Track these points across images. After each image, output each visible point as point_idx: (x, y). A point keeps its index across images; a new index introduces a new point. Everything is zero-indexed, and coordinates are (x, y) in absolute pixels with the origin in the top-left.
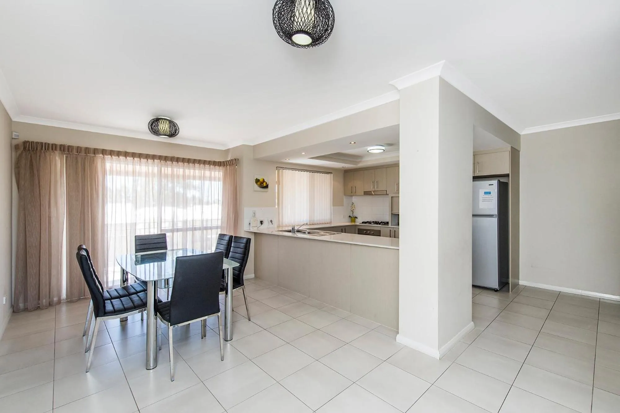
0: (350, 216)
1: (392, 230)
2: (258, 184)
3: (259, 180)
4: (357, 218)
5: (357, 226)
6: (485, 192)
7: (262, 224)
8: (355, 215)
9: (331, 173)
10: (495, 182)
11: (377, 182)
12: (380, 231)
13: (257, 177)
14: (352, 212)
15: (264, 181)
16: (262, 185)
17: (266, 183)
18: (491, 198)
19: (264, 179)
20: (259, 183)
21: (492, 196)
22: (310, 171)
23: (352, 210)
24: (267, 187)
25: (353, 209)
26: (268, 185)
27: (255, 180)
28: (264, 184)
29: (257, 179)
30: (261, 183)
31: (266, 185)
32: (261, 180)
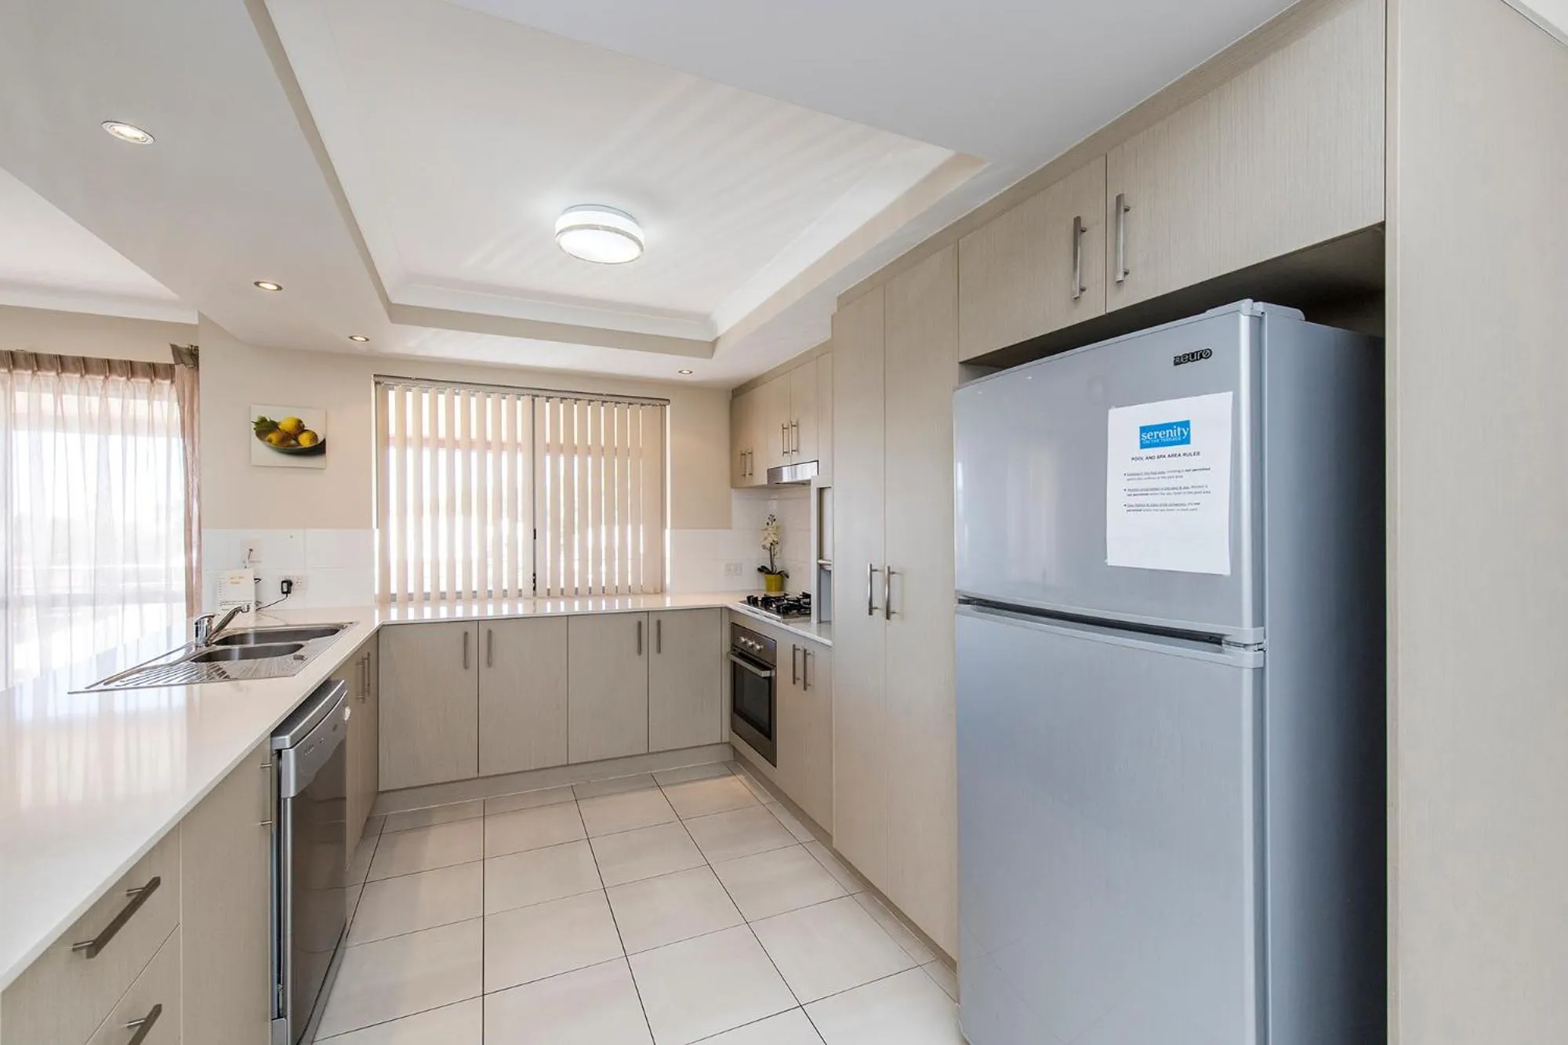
0: (758, 568)
2: (270, 441)
3: (275, 425)
4: (787, 576)
7: (287, 592)
9: (662, 401)
11: (795, 426)
13: (263, 415)
14: (772, 554)
15: (300, 428)
16: (293, 442)
17: (315, 437)
19: (300, 421)
20: (273, 436)
23: (767, 546)
24: (317, 451)
25: (771, 539)
26: (324, 441)
27: (256, 423)
28: (305, 441)
29: (263, 420)
30: (286, 435)
31: (310, 443)
32: (286, 423)
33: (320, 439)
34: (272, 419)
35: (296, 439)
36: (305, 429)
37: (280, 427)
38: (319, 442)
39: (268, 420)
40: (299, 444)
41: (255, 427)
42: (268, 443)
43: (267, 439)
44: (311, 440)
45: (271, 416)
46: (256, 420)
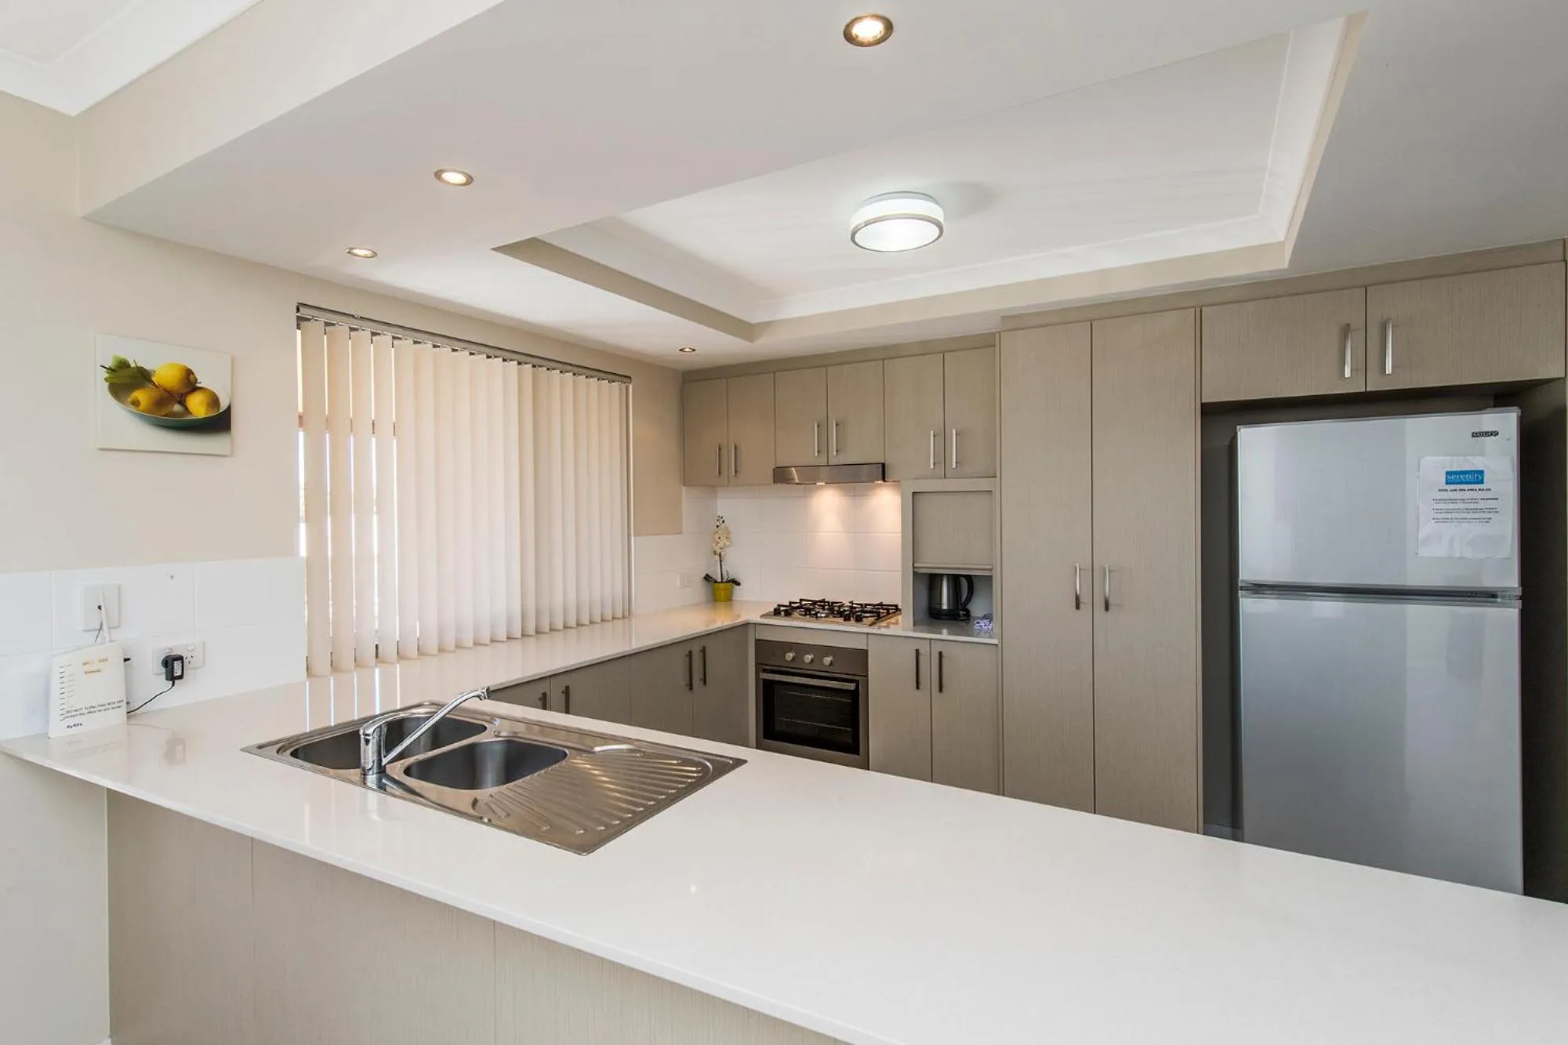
0: (707, 578)
1: (924, 649)
2: (136, 403)
3: (142, 377)
4: (738, 584)
5: (751, 629)
6: (1448, 473)
7: (172, 678)
8: (733, 569)
9: (625, 378)
10: (1506, 422)
11: (837, 425)
12: (865, 652)
13: (124, 356)
14: (717, 557)
15: (189, 383)
16: (177, 408)
17: (214, 401)
18: (1482, 505)
19: (189, 372)
20: (142, 395)
21: (1488, 495)
22: (522, 358)
23: (718, 551)
24: (219, 423)
25: (721, 544)
26: (229, 408)
27: (110, 370)
28: (197, 406)
29: (123, 365)
30: (166, 394)
31: (207, 410)
32: (165, 373)
33: (224, 406)
34: (139, 365)
35: (182, 403)
36: (198, 385)
37: (154, 379)
38: (221, 411)
39: (133, 365)
40: (187, 411)
41: (107, 375)
42: (132, 408)
43: (129, 400)
44: (208, 405)
45: (138, 358)
46: (110, 364)
